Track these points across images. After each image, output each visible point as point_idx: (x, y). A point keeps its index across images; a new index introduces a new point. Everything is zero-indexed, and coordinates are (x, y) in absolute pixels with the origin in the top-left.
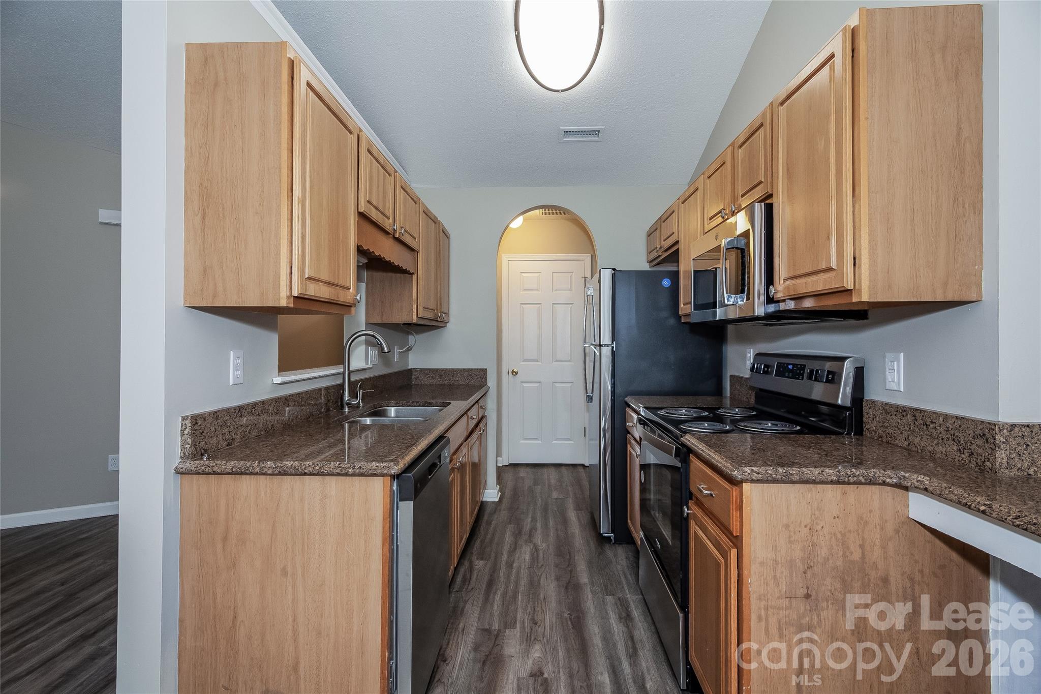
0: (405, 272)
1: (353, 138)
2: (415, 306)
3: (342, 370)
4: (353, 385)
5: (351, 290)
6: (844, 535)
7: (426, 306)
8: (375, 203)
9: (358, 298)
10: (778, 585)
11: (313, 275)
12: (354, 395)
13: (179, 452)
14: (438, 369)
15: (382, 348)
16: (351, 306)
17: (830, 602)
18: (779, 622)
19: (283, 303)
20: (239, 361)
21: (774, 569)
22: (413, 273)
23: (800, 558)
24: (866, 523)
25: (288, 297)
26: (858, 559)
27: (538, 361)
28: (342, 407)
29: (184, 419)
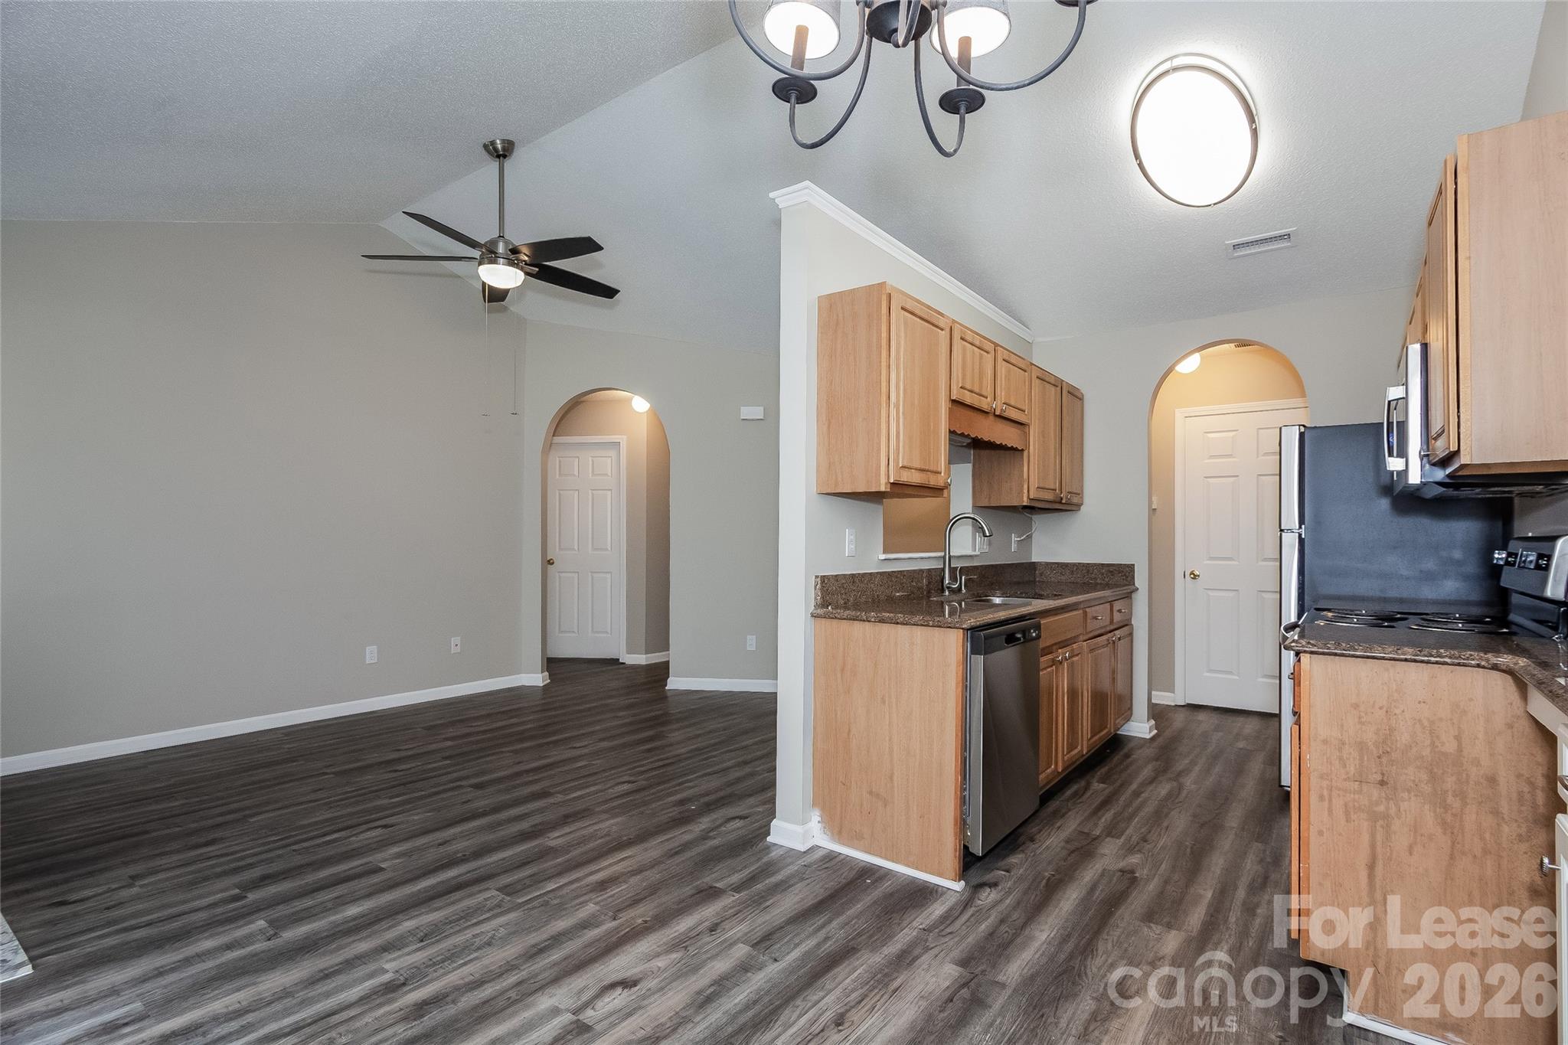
0: (1016, 449)
1: (943, 335)
2: (1026, 486)
3: (942, 554)
4: (953, 571)
5: (943, 474)
6: (1432, 723)
7: (1041, 485)
8: (968, 386)
9: (949, 481)
10: (1345, 766)
11: (905, 464)
12: (953, 578)
13: (813, 603)
14: (1068, 563)
15: (984, 532)
16: (943, 489)
17: (1413, 794)
18: (1346, 805)
19: (883, 489)
20: (852, 537)
21: (1340, 750)
22: (1023, 450)
23: (1373, 741)
24: (1464, 712)
25: (886, 484)
26: (1452, 751)
27: (1233, 560)
28: (943, 591)
29: (817, 577)
